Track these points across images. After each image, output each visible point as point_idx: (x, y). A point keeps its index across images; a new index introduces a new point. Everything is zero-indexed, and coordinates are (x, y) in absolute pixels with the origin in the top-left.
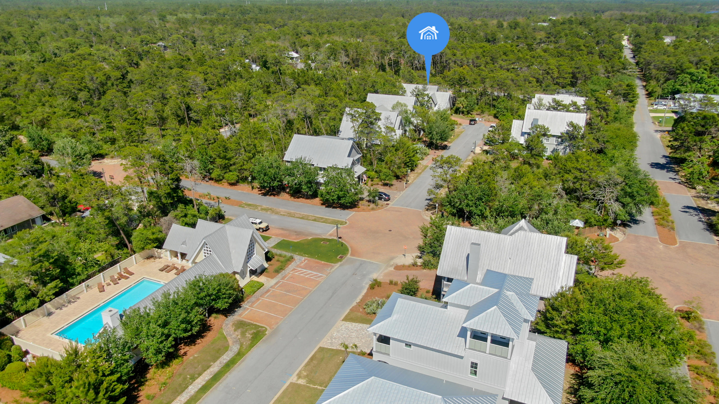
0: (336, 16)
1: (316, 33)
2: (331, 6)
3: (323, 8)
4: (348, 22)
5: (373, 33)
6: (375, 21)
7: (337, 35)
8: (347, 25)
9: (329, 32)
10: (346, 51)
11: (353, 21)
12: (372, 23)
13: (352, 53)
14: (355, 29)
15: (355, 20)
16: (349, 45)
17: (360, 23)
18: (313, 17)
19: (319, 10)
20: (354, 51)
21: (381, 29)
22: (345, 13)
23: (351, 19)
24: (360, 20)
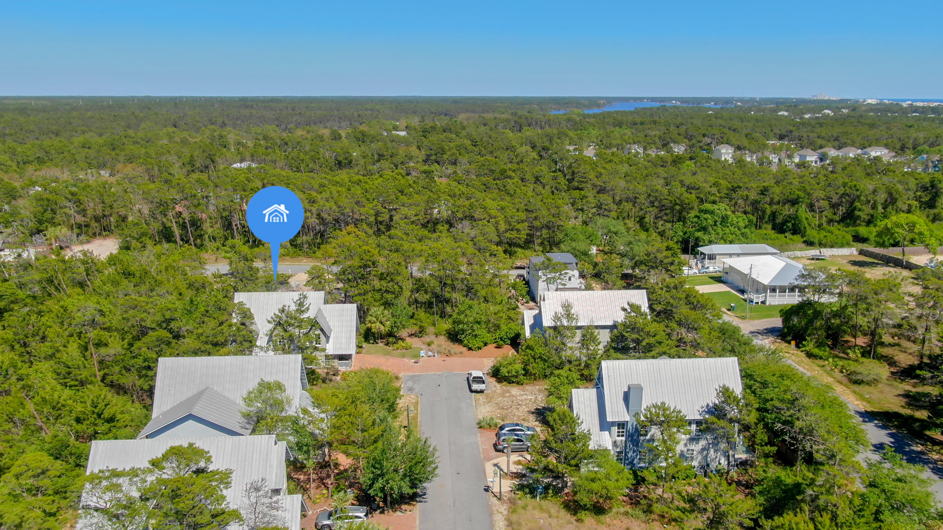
0: (54, 128)
1: (9, 163)
2: (44, 111)
3: (29, 115)
4: (78, 140)
5: (130, 160)
6: (130, 137)
7: (56, 165)
8: (76, 144)
9: (40, 161)
10: (79, 202)
11: (87, 136)
12: (124, 140)
13: (92, 205)
14: (92, 153)
15: (91, 134)
16: (84, 189)
17: (101, 141)
18: (7, 131)
19: (22, 119)
20: (97, 200)
21: (143, 150)
22: (70, 123)
23: (84, 132)
24: (101, 135)
